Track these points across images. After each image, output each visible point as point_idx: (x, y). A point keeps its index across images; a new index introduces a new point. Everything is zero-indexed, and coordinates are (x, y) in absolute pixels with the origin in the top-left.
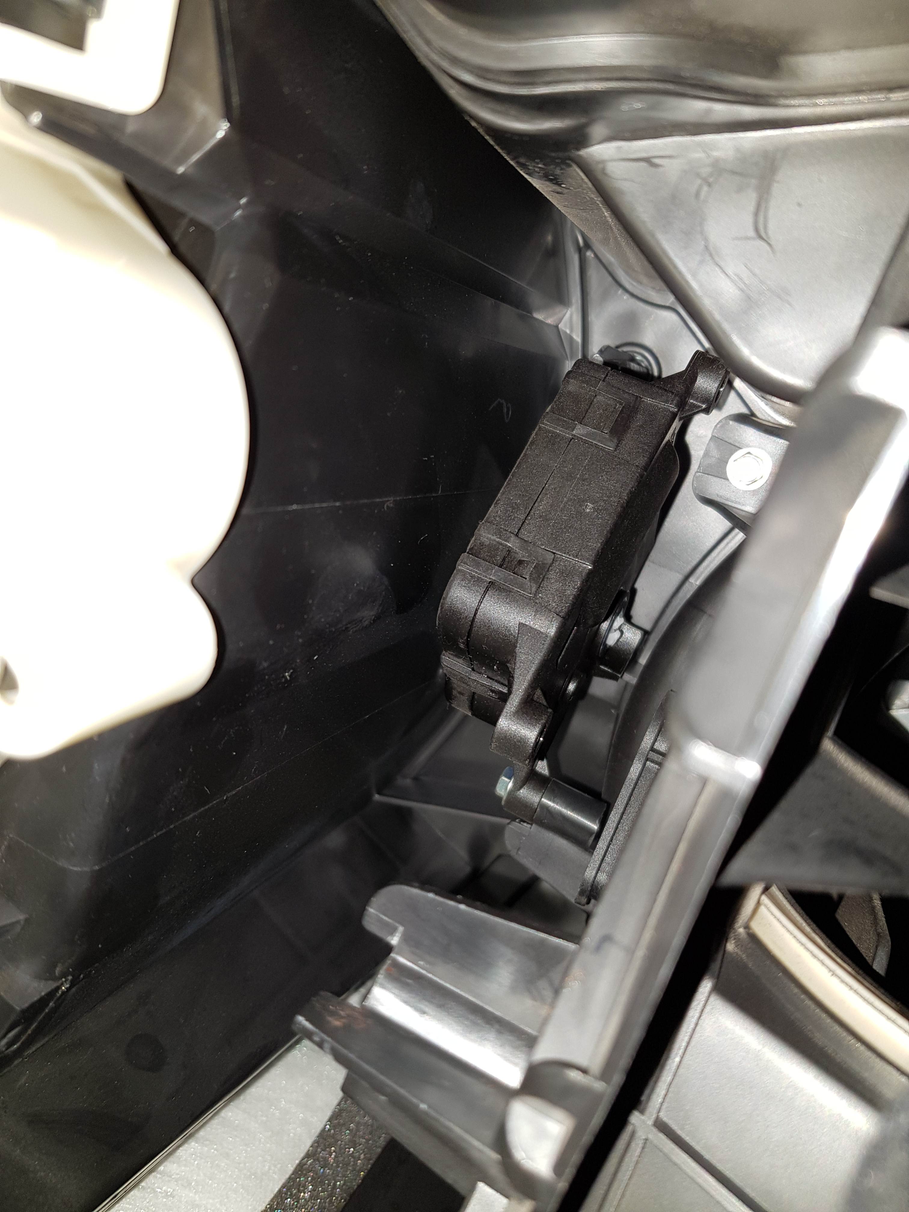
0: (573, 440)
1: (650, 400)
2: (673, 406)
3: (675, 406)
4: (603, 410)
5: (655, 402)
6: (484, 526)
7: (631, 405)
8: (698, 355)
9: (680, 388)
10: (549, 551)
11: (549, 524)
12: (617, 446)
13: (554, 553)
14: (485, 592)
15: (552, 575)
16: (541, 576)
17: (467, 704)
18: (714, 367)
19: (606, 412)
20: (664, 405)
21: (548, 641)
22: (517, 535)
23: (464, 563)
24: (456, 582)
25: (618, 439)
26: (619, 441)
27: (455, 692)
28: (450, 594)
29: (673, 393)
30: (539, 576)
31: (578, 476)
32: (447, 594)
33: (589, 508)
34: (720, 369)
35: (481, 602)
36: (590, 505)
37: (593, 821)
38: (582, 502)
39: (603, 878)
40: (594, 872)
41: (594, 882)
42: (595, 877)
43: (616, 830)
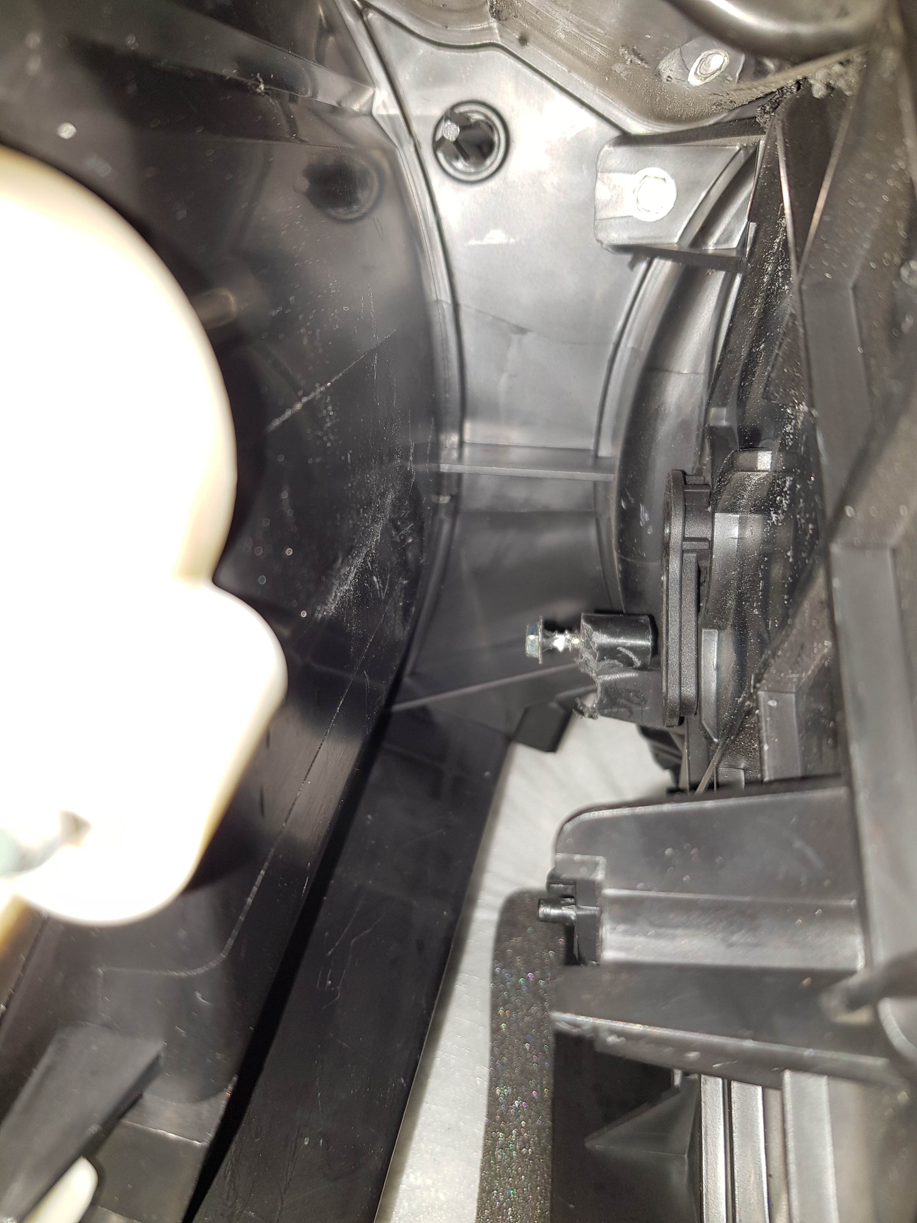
39: (689, 691)
40: (677, 689)
41: (680, 699)
42: (680, 693)
43: (680, 636)
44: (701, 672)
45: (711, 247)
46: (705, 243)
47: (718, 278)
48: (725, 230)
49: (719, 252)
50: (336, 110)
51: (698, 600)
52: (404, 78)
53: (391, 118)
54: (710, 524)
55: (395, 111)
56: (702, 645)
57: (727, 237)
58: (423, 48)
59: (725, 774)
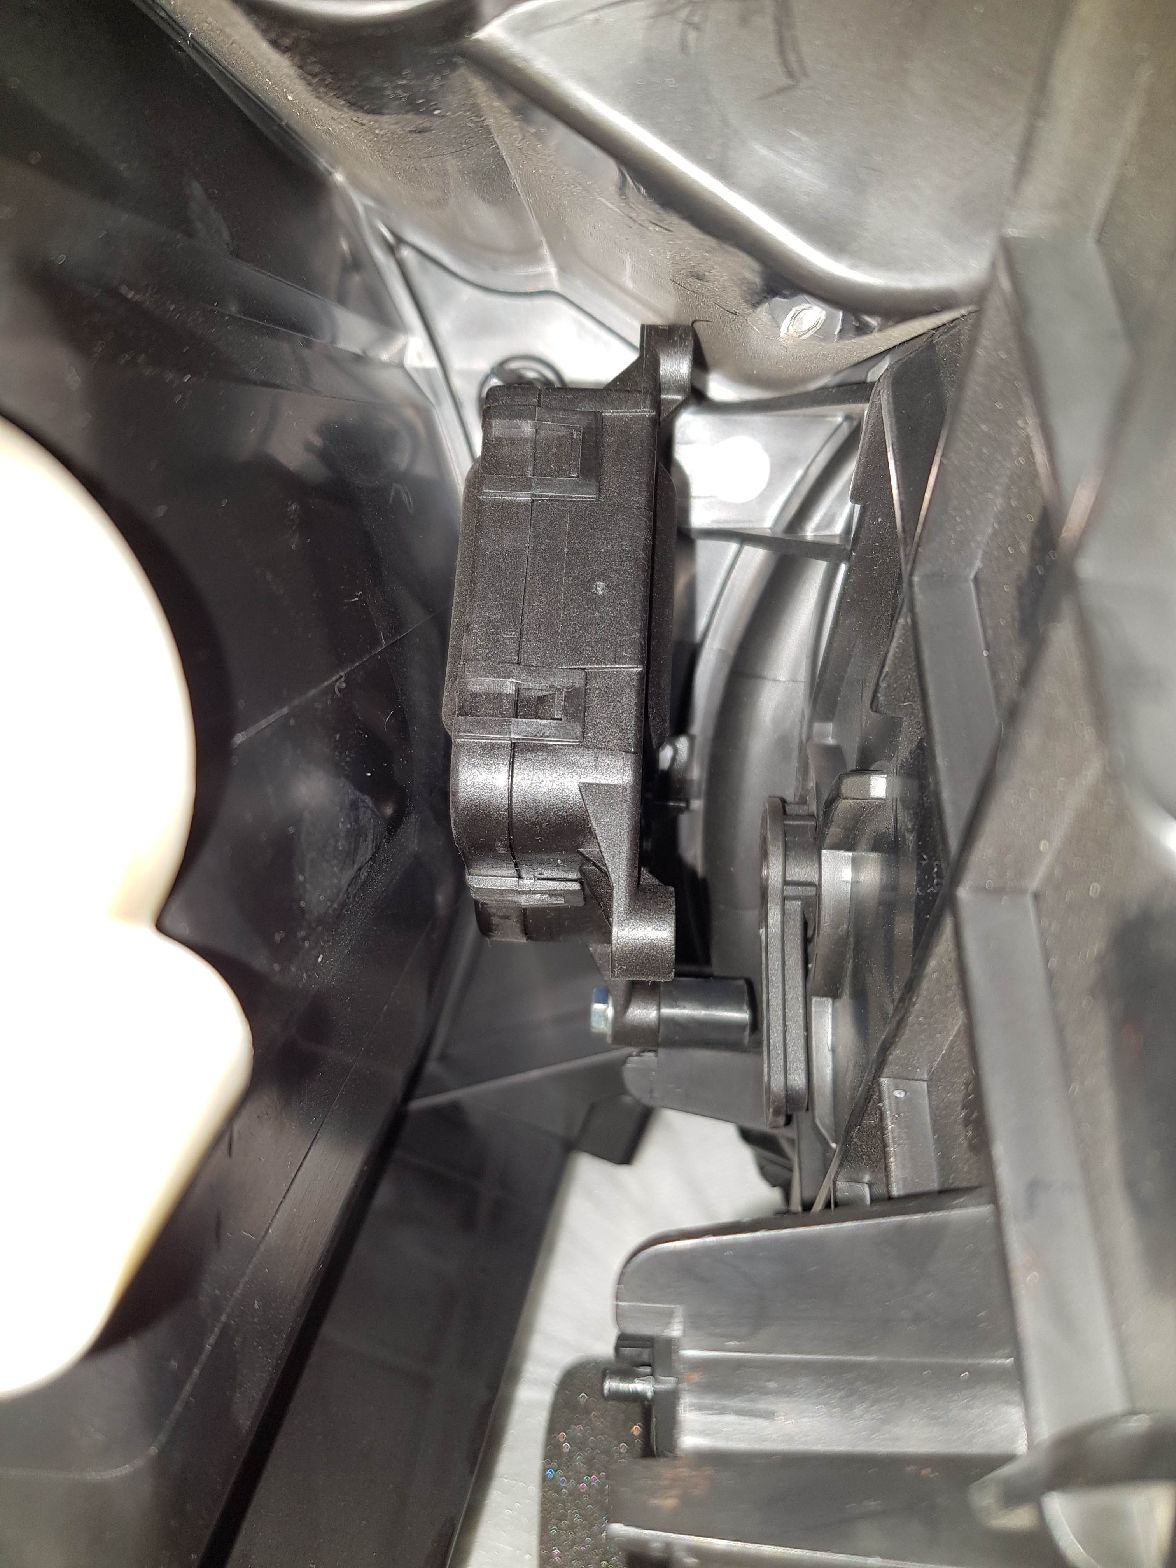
0: (535, 503)
1: (614, 412)
2: (648, 410)
3: (651, 408)
4: (557, 448)
5: (622, 412)
6: (468, 668)
7: (593, 427)
8: (647, 331)
9: (644, 383)
10: (575, 669)
11: (556, 632)
12: (599, 490)
13: (583, 669)
14: (512, 764)
15: (594, 701)
16: (581, 708)
17: (518, 928)
18: (676, 339)
19: (563, 448)
20: (636, 412)
21: (628, 795)
22: (519, 663)
23: (464, 732)
24: (462, 763)
25: (596, 480)
26: (600, 482)
27: (495, 920)
28: (461, 785)
29: (640, 392)
30: (577, 710)
31: (566, 550)
32: (457, 785)
33: (600, 587)
34: (685, 339)
35: (511, 777)
36: (601, 584)
37: (740, 1010)
38: (588, 585)
39: (798, 1080)
40: (782, 1078)
41: (787, 1091)
42: (786, 1083)
43: (784, 1008)
44: (812, 1055)
45: (810, 532)
46: (802, 529)
47: (819, 569)
48: (826, 514)
49: (819, 539)
50: (360, 359)
51: (806, 960)
52: (444, 326)
53: (427, 372)
54: (817, 865)
55: (431, 362)
56: (813, 1018)
57: (829, 521)
58: (467, 293)
59: (844, 1189)
